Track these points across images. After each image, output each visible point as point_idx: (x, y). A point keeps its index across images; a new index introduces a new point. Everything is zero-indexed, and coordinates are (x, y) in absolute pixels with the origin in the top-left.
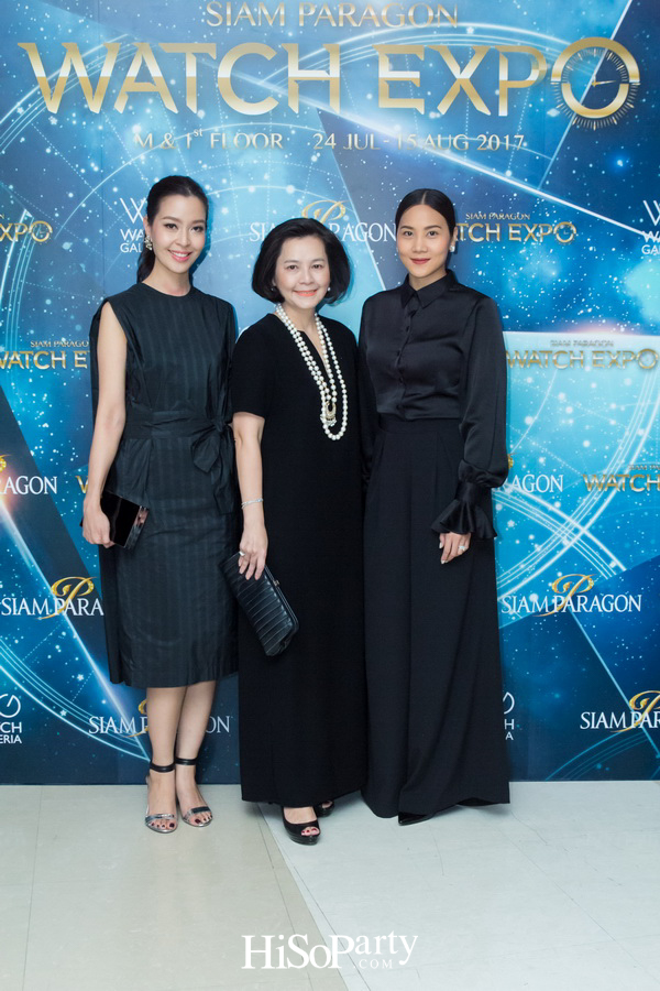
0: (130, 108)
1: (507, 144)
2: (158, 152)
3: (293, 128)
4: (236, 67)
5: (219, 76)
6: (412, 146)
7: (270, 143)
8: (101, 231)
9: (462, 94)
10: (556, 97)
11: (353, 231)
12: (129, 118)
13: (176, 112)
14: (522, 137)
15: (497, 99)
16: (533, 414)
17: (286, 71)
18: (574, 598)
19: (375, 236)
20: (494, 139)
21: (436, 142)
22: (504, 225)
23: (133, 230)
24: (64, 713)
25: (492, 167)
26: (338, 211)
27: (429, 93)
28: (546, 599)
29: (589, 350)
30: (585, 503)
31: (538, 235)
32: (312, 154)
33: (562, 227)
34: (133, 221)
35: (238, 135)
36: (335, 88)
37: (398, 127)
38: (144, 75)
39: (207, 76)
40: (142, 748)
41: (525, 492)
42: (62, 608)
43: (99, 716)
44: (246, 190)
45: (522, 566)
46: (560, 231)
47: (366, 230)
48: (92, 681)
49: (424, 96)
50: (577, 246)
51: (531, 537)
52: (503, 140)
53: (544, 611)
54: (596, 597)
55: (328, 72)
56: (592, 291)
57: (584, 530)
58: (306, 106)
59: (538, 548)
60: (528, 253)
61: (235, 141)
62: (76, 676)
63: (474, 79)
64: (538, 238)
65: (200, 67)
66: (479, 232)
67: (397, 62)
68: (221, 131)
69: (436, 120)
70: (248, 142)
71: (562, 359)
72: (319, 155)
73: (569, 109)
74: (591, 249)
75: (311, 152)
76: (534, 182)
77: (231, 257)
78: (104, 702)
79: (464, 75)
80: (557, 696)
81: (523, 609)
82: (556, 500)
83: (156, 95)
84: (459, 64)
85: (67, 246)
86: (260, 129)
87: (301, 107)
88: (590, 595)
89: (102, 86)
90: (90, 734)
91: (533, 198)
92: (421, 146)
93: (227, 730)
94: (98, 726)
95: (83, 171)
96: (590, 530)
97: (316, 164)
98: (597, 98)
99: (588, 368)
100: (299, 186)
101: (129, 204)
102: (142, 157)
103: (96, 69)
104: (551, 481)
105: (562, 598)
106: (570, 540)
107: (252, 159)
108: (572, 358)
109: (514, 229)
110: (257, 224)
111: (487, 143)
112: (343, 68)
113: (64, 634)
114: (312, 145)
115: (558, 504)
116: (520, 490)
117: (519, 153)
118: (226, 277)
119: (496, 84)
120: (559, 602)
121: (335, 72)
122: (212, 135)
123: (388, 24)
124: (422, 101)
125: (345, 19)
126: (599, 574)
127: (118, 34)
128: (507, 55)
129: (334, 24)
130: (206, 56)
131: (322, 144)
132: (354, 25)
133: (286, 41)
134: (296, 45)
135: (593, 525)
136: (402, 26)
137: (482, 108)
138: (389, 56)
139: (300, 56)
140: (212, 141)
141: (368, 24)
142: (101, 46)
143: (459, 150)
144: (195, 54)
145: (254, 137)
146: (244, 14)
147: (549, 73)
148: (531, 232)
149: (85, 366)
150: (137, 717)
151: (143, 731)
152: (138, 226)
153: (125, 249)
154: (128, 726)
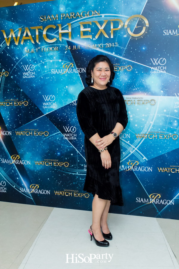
0: (24, 43)
1: (113, 45)
2: (30, 53)
3: (60, 45)
4: (47, 31)
6: (89, 48)
7: (55, 49)
8: (19, 73)
9: (101, 33)
10: (126, 32)
11: (75, 70)
12: (24, 46)
13: (34, 43)
14: (117, 43)
15: (110, 34)
17: (59, 31)
18: (134, 167)
19: (81, 71)
20: (110, 44)
21: (95, 46)
23: (25, 73)
24: (14, 186)
25: (109, 52)
26: (71, 65)
27: (93, 34)
28: (126, 167)
30: (136, 141)
36: (70, 34)
37: (85, 43)
38: (27, 35)
39: (41, 34)
40: (31, 196)
41: (120, 138)
42: (13, 162)
43: (22, 188)
44: (50, 61)
46: (128, 68)
47: (78, 70)
48: (20, 179)
50: (133, 72)
51: (122, 150)
52: (112, 44)
53: (125, 170)
54: (140, 167)
55: (68, 30)
56: (137, 84)
59: (124, 153)
60: (119, 74)
61: (47, 49)
62: (17, 178)
63: (104, 29)
64: (122, 70)
65: (39, 32)
67: (85, 26)
68: (44, 47)
69: (95, 40)
70: (50, 50)
71: (129, 102)
72: (66, 51)
73: (130, 35)
74: (136, 72)
75: (65, 51)
76: (120, 55)
78: (23, 185)
79: (101, 28)
80: (130, 193)
81: (120, 169)
82: (129, 140)
83: (29, 40)
84: (100, 25)
85: (12, 77)
86: (52, 46)
87: (62, 40)
88: (138, 166)
89: (18, 39)
90: (20, 192)
91: (120, 59)
92: (91, 48)
93: (49, 194)
94: (22, 190)
95: (15, 59)
96: (138, 149)
97: (66, 54)
98: (137, 31)
99: (136, 105)
100: (62, 60)
101: (24, 66)
102: (27, 55)
103: (17, 35)
104: (127, 135)
105: (130, 167)
106: (132, 151)
107: (51, 54)
108: (132, 102)
109: (115, 68)
110: (53, 70)
111: (108, 45)
112: (72, 29)
113: (14, 168)
114: (65, 49)
115: (129, 142)
117: (117, 47)
118: (46, 83)
119: (110, 30)
120: (130, 168)
121: (70, 30)
122: (42, 48)
123: (82, 17)
124: (91, 36)
125: (72, 17)
126: (140, 161)
127: (21, 26)
128: (112, 22)
129: (69, 18)
130: (40, 29)
131: (67, 49)
132: (74, 18)
133: (59, 23)
134: (60, 25)
135: (138, 147)
136: (86, 17)
137: (107, 36)
138: (83, 25)
139: (62, 27)
140: (42, 50)
141: (78, 17)
142: (18, 29)
143: (101, 48)
144: (38, 29)
145: (51, 48)
146: (49, 18)
147: (124, 25)
148: (120, 68)
149: (16, 105)
150: (30, 189)
151: (31, 192)
152: (27, 71)
153: (24, 77)
154: (28, 191)
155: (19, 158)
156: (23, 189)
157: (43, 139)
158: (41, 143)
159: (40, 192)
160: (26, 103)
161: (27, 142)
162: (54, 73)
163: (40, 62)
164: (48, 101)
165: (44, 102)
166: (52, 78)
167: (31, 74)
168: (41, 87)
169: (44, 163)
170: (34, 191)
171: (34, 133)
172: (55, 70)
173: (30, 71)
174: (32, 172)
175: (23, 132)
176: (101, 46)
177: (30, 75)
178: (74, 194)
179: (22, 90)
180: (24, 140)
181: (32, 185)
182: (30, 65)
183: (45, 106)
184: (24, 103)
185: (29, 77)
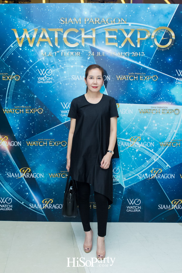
0: (40, 45)
1: (140, 55)
2: (48, 57)
3: (83, 51)
4: (68, 35)
5: (64, 37)
6: (114, 55)
7: (77, 55)
8: (33, 78)
9: (128, 42)
10: (153, 42)
12: (40, 48)
13: (52, 46)
14: (144, 53)
15: (137, 43)
16: (146, 126)
17: (81, 36)
18: (157, 175)
19: (105, 79)
20: (136, 53)
21: (121, 54)
22: (139, 76)
23: (41, 77)
24: (23, 203)
25: (135, 61)
27: (119, 41)
28: (149, 175)
29: (161, 109)
30: (160, 149)
31: (148, 79)
32: (88, 57)
33: (154, 77)
34: (41, 75)
35: (68, 52)
36: (94, 40)
37: (110, 50)
38: (44, 37)
39: (60, 37)
40: (43, 212)
41: (144, 147)
42: (22, 175)
43: (32, 204)
44: (71, 67)
45: (143, 166)
46: (154, 78)
48: (30, 195)
49: (117, 42)
50: (158, 82)
51: (146, 158)
52: (138, 54)
53: (149, 178)
54: (163, 175)
55: (92, 36)
56: (162, 94)
57: (160, 157)
58: (87, 45)
59: (147, 161)
60: (145, 83)
61: (68, 54)
62: (26, 193)
63: (131, 38)
65: (58, 35)
66: (132, 78)
67: (111, 33)
68: (64, 51)
69: (121, 48)
70: (71, 54)
71: (154, 111)
73: (156, 45)
74: (162, 82)
75: (87, 57)
76: (147, 65)
77: (66, 84)
78: (33, 200)
79: (128, 37)
80: (152, 200)
81: (143, 177)
82: (152, 149)
83: (47, 42)
84: (127, 33)
85: (24, 81)
86: (74, 51)
87: (85, 45)
88: (161, 174)
89: (33, 40)
90: (30, 208)
91: (146, 69)
92: (117, 55)
94: (32, 206)
95: (28, 62)
96: (161, 157)
97: (89, 60)
98: (164, 42)
99: (161, 114)
100: (85, 66)
101: (40, 71)
102: (43, 58)
103: (32, 35)
104: (151, 144)
105: (154, 175)
106: (156, 159)
107: (72, 59)
108: (157, 111)
109: (141, 77)
110: (73, 76)
111: (134, 54)
112: (96, 35)
113: (23, 182)
114: (88, 54)
116: (143, 146)
117: (143, 57)
118: (65, 90)
119: (137, 39)
120: (153, 176)
121: (94, 36)
122: (62, 53)
123: (108, 23)
124: (117, 43)
125: (97, 22)
126: (163, 168)
127: (37, 26)
128: (140, 31)
129: (94, 23)
130: (60, 32)
131: (91, 55)
132: (99, 23)
133: (81, 28)
134: (84, 29)
135: (162, 155)
136: (112, 24)
137: (133, 45)
138: (108, 31)
139: (85, 32)
140: (62, 54)
141: (103, 23)
142: (33, 29)
143: (127, 56)
144: (57, 31)
145: (73, 53)
146: (70, 21)
147: (151, 36)
148: (146, 78)
149: (29, 113)
150: (42, 204)
151: (43, 208)
152: (42, 76)
153: (39, 82)
154: (40, 206)
155: (29, 171)
156: (34, 205)
157: (60, 149)
158: (57, 154)
159: (55, 207)
160: (40, 111)
161: (41, 154)
162: (75, 79)
163: (59, 67)
164: (67, 108)
165: (63, 109)
166: (72, 84)
167: (48, 79)
168: (59, 93)
169: (61, 175)
170: (48, 206)
171: (50, 143)
172: (76, 77)
173: (47, 76)
174: (45, 186)
175: (36, 143)
176: (127, 54)
177: (46, 80)
178: (94, 206)
179: (36, 96)
180: (37, 150)
181: (44, 200)
182: (47, 69)
183: (63, 114)
184: (38, 111)
185: (45, 82)
